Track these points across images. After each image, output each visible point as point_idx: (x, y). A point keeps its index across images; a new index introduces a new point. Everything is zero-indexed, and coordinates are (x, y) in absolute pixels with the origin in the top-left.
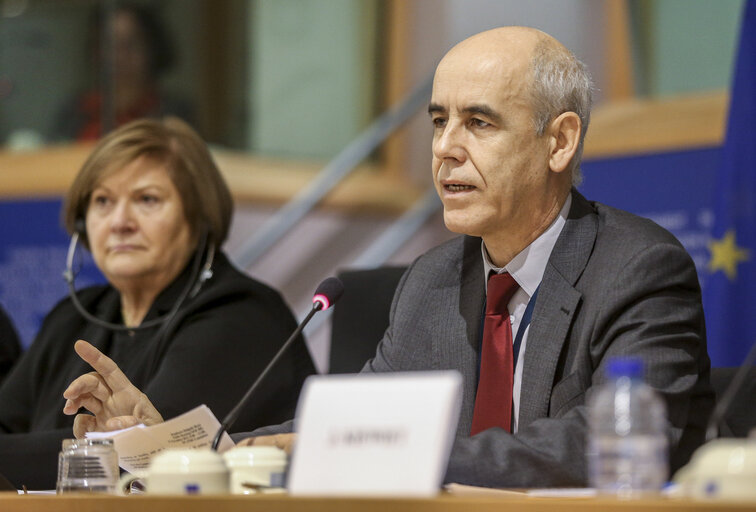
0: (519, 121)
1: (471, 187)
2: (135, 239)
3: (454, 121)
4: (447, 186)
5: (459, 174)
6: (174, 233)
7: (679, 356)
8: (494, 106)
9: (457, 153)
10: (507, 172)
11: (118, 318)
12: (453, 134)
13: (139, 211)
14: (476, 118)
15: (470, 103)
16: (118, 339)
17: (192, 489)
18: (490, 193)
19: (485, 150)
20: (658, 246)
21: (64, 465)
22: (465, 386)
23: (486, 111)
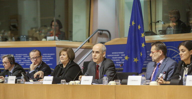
0: (101, 53)
1: (96, 58)
2: (63, 59)
3: (95, 53)
4: (94, 58)
5: (95, 57)
6: (67, 58)
7: (113, 72)
8: (99, 51)
9: (95, 55)
10: (99, 57)
11: (63, 67)
12: (95, 54)
13: (63, 56)
14: (97, 52)
15: (97, 51)
16: (63, 69)
17: (73, 84)
18: (98, 59)
19: (98, 55)
20: (112, 62)
21: (61, 82)
22: (93, 77)
23: (98, 52)
